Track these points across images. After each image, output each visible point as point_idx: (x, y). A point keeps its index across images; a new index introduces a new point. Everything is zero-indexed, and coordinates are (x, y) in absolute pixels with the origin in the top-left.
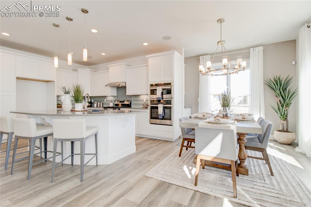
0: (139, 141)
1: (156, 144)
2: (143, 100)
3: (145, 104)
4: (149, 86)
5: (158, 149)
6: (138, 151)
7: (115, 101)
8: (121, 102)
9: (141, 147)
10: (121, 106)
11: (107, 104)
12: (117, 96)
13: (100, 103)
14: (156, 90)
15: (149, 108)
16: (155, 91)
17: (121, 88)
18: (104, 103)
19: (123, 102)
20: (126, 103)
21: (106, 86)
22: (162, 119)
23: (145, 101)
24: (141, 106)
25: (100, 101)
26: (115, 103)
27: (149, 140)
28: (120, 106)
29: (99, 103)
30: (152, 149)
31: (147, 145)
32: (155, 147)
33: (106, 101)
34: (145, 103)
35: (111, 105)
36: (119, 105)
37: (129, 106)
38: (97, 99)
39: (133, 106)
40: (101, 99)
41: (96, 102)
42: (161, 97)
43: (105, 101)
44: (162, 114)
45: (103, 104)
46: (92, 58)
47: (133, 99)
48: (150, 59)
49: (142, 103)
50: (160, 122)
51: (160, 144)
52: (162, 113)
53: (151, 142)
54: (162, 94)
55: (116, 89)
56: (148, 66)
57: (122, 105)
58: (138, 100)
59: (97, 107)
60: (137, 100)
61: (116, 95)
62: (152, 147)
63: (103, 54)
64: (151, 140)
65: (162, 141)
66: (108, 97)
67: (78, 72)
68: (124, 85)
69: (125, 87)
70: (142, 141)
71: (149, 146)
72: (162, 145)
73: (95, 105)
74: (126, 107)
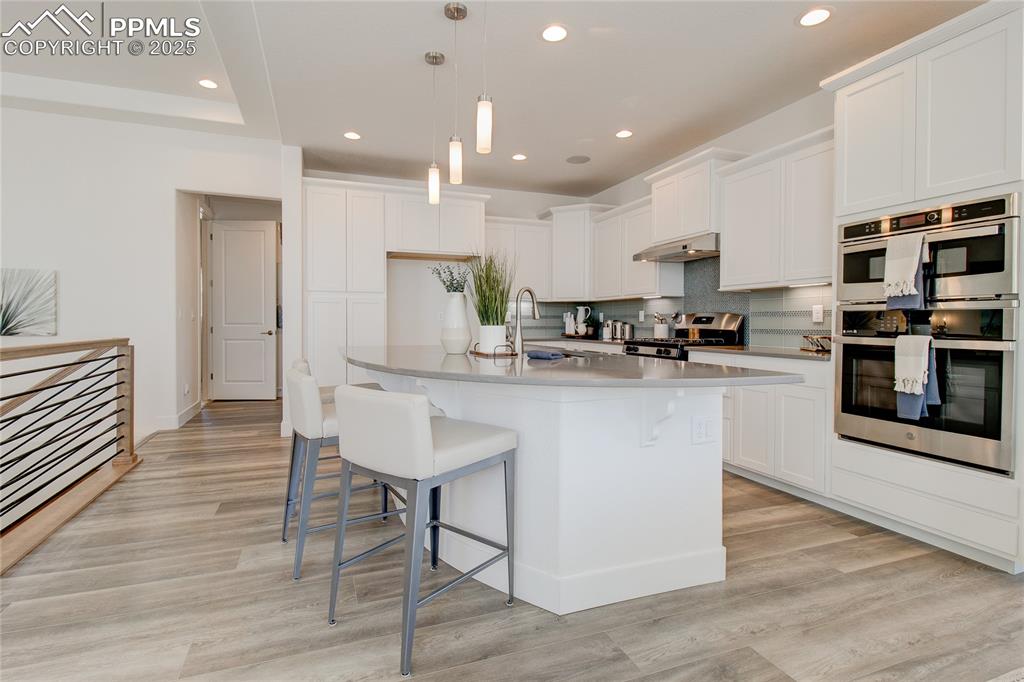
0: (768, 518)
1: (868, 565)
2: (810, 314)
3: (817, 332)
4: (837, 235)
5: (876, 606)
6: (740, 581)
7: (677, 316)
8: (698, 321)
9: (767, 554)
10: (697, 338)
11: (646, 329)
12: (687, 299)
13: (625, 323)
14: (881, 252)
15: (836, 351)
16: (874, 261)
17: (701, 263)
18: (637, 325)
19: (709, 320)
20: (723, 324)
21: (637, 258)
22: (922, 423)
23: (818, 317)
24: (796, 344)
25: (626, 316)
26: (678, 326)
27: (828, 522)
28: (695, 337)
29: (619, 325)
30: (835, 596)
31: (809, 552)
32: (861, 588)
33: (646, 316)
34: (816, 328)
35: (661, 332)
36: (691, 336)
37: (735, 340)
38: (615, 311)
39: (753, 340)
40: (628, 310)
41: (610, 322)
42: (914, 291)
43: (642, 319)
44: (919, 390)
45: (633, 328)
46: (588, 159)
47: (754, 307)
48: (841, 95)
49: (803, 324)
50: (910, 437)
51: (899, 568)
52: (927, 387)
53: (836, 540)
54: (929, 274)
55: (681, 267)
56: (831, 135)
57: (703, 333)
58: (784, 314)
59: (613, 339)
60: (774, 314)
61: (681, 293)
62: (839, 581)
63: (624, 134)
64: (845, 526)
65: (923, 552)
66: (651, 303)
67: (551, 219)
68: (708, 246)
69: (714, 258)
70: (782, 521)
71: (816, 563)
72: (913, 578)
73: (606, 333)
74: (718, 344)
